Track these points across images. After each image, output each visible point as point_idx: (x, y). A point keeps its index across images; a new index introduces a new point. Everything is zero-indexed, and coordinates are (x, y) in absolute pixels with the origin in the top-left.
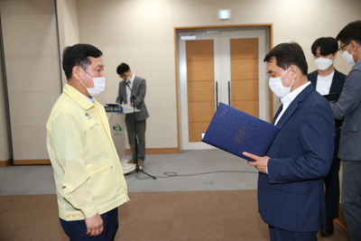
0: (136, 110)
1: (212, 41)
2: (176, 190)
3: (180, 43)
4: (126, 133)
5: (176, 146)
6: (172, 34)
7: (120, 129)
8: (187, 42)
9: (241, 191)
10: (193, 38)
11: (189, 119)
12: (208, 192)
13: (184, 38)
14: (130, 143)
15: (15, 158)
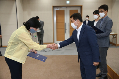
0: (41, 31)
1: (64, 10)
2: (52, 55)
3: (54, 11)
4: (37, 38)
5: (53, 42)
6: (52, 8)
7: (36, 37)
8: (56, 10)
9: (72, 55)
10: (58, 9)
11: (57, 34)
12: (62, 56)
13: (56, 9)
14: (38, 41)
15: (3, 45)
